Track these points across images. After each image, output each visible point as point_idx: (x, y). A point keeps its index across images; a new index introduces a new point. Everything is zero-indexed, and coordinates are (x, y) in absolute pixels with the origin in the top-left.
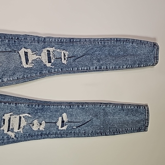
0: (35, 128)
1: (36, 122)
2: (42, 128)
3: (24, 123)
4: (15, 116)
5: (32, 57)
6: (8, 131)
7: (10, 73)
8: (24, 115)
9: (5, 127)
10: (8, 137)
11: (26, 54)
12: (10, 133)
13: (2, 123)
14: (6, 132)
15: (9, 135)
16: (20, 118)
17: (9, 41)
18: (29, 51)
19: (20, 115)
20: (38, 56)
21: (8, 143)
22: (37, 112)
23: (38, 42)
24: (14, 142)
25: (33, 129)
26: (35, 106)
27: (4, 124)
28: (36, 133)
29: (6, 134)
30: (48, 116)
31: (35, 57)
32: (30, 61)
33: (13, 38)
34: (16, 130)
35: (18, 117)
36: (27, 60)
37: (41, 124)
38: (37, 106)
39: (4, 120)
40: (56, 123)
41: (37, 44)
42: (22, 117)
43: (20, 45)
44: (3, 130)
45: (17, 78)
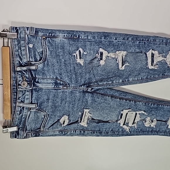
0: (147, 125)
1: (148, 119)
2: (153, 125)
3: (138, 119)
4: (132, 112)
5: (158, 58)
6: (124, 124)
7: (136, 73)
8: (140, 112)
9: (121, 122)
10: (123, 130)
11: (153, 55)
12: (125, 127)
13: (119, 117)
14: (121, 125)
15: (124, 129)
16: (136, 114)
17: (139, 42)
18: (156, 53)
19: (137, 112)
20: (163, 58)
21: (123, 135)
22: (152, 111)
23: (166, 44)
24: (127, 135)
25: (145, 125)
26: (151, 104)
27: (121, 118)
28: (147, 130)
29: (122, 127)
30: (160, 115)
31: (161, 59)
32: (155, 63)
33: (144, 39)
34: (130, 125)
35: (134, 113)
36: (153, 61)
37: (152, 121)
38: (153, 105)
39: (122, 115)
40: (166, 121)
41: (164, 46)
42: (138, 114)
43: (149, 46)
44: (120, 124)
45: (142, 78)
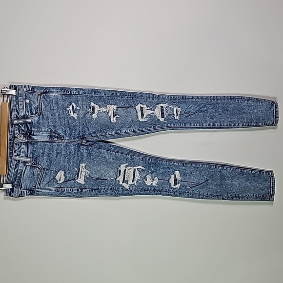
0: (148, 183)
1: (149, 176)
2: (155, 183)
3: (137, 177)
4: (130, 167)
5: (147, 112)
6: (123, 182)
7: (127, 126)
8: (138, 167)
9: (120, 179)
10: (122, 189)
11: (142, 108)
12: (124, 184)
13: (118, 174)
14: (121, 183)
15: (124, 187)
16: (135, 170)
17: (127, 97)
18: (144, 106)
19: (135, 168)
20: (152, 112)
21: (123, 194)
22: (150, 167)
23: (153, 99)
24: (128, 194)
25: (146, 184)
26: (149, 160)
27: (120, 175)
28: (149, 188)
29: (122, 186)
30: (161, 172)
31: (150, 112)
32: (145, 116)
33: (131, 95)
34: (130, 182)
35: (132, 170)
36: (142, 115)
37: (154, 180)
38: (150, 160)
39: (120, 171)
40: (168, 180)
41: (151, 100)
42: (136, 170)
43: (137, 101)
44: (119, 181)
45: (134, 130)
